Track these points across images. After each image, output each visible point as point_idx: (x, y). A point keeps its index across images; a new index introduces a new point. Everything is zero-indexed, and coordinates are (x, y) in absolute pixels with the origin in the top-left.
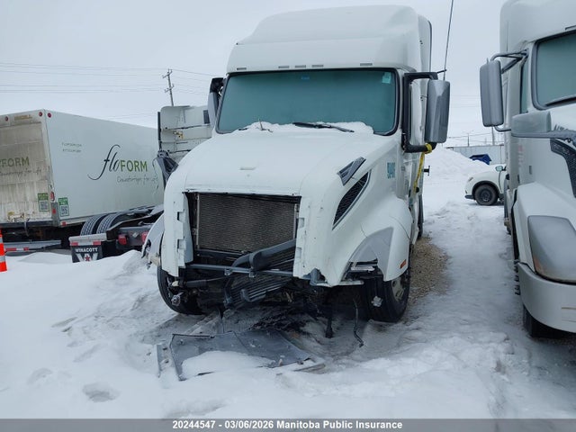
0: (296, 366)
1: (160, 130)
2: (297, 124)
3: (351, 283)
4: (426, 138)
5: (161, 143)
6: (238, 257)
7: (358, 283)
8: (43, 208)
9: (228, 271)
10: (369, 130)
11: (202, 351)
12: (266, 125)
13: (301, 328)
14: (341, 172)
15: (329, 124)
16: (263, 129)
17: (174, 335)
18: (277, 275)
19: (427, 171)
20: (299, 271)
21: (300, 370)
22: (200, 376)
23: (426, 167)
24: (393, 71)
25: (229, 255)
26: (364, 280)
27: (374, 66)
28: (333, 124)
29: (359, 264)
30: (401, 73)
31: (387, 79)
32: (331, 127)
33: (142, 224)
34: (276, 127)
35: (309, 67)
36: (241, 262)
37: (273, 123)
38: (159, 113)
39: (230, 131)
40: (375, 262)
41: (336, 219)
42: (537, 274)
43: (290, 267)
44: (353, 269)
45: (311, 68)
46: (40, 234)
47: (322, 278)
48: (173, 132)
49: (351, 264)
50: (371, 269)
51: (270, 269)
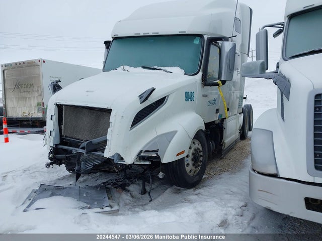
0: (99, 210)
2: (144, 67)
3: (142, 163)
6: (82, 143)
7: (147, 163)
8: (39, 111)
9: (75, 150)
11: (53, 195)
12: (127, 67)
13: (127, 187)
14: (140, 96)
15: (160, 68)
16: (124, 70)
17: (41, 185)
19: (245, 98)
20: (107, 154)
21: (99, 212)
22: (36, 210)
23: (245, 96)
25: (79, 142)
26: (151, 161)
28: (162, 68)
29: (146, 151)
30: (206, 37)
31: (197, 41)
32: (160, 70)
34: (132, 69)
35: (151, 34)
36: (83, 146)
37: (131, 66)
39: (109, 70)
40: (157, 151)
41: (132, 126)
44: (142, 154)
45: (152, 34)
46: (37, 124)
47: (122, 159)
49: (141, 152)
50: (154, 155)
51: (97, 151)
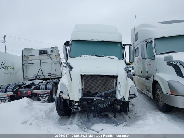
1: (23, 56)
2: (96, 56)
4: (129, 61)
5: (23, 60)
6: (97, 94)
10: (117, 58)
14: (125, 69)
16: (86, 57)
17: (82, 120)
18: (110, 99)
24: (121, 43)
25: (94, 94)
27: (118, 41)
28: (107, 56)
30: (123, 44)
31: (119, 45)
32: (107, 57)
33: (24, 88)
36: (98, 96)
38: (23, 50)
39: (75, 57)
40: (135, 94)
42: (172, 95)
43: (114, 96)
47: (124, 99)
48: (27, 57)
49: (130, 95)
51: (107, 97)
